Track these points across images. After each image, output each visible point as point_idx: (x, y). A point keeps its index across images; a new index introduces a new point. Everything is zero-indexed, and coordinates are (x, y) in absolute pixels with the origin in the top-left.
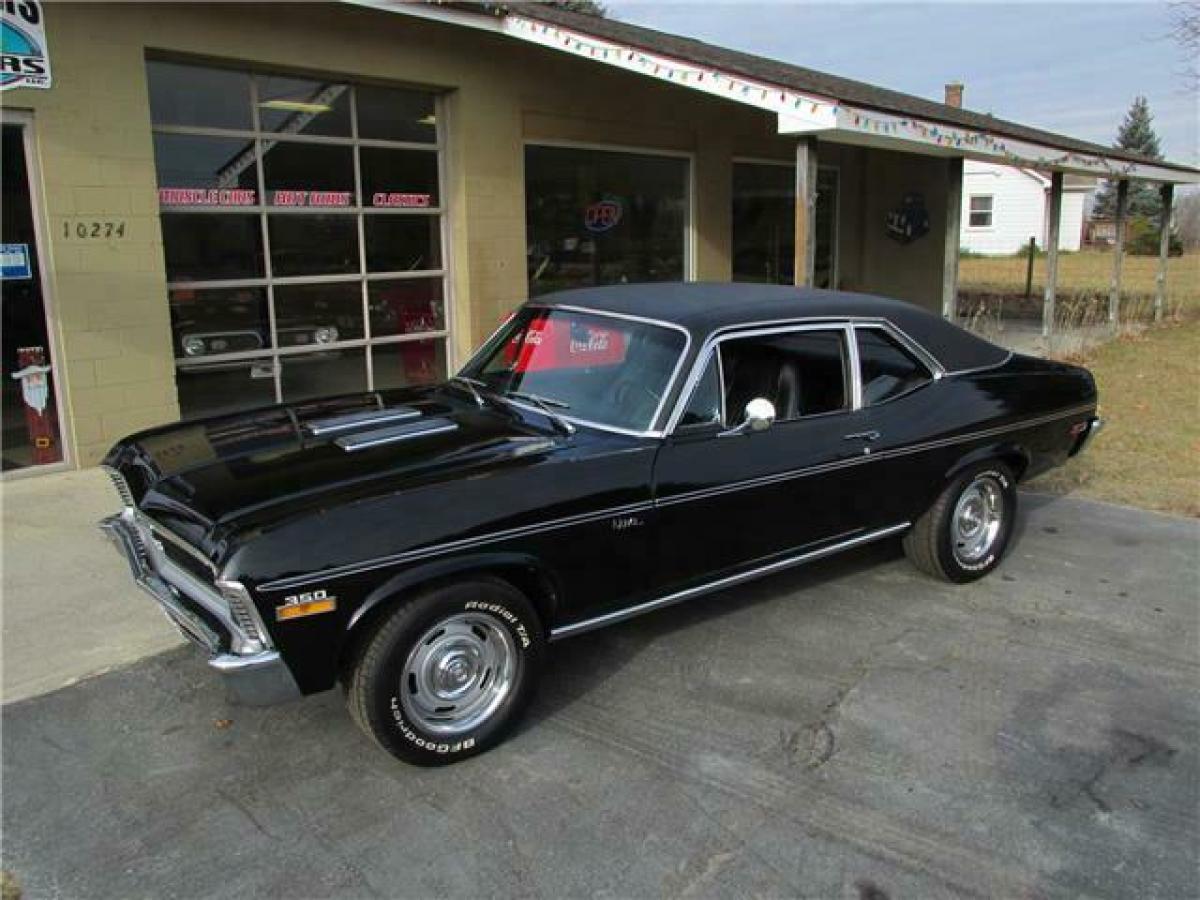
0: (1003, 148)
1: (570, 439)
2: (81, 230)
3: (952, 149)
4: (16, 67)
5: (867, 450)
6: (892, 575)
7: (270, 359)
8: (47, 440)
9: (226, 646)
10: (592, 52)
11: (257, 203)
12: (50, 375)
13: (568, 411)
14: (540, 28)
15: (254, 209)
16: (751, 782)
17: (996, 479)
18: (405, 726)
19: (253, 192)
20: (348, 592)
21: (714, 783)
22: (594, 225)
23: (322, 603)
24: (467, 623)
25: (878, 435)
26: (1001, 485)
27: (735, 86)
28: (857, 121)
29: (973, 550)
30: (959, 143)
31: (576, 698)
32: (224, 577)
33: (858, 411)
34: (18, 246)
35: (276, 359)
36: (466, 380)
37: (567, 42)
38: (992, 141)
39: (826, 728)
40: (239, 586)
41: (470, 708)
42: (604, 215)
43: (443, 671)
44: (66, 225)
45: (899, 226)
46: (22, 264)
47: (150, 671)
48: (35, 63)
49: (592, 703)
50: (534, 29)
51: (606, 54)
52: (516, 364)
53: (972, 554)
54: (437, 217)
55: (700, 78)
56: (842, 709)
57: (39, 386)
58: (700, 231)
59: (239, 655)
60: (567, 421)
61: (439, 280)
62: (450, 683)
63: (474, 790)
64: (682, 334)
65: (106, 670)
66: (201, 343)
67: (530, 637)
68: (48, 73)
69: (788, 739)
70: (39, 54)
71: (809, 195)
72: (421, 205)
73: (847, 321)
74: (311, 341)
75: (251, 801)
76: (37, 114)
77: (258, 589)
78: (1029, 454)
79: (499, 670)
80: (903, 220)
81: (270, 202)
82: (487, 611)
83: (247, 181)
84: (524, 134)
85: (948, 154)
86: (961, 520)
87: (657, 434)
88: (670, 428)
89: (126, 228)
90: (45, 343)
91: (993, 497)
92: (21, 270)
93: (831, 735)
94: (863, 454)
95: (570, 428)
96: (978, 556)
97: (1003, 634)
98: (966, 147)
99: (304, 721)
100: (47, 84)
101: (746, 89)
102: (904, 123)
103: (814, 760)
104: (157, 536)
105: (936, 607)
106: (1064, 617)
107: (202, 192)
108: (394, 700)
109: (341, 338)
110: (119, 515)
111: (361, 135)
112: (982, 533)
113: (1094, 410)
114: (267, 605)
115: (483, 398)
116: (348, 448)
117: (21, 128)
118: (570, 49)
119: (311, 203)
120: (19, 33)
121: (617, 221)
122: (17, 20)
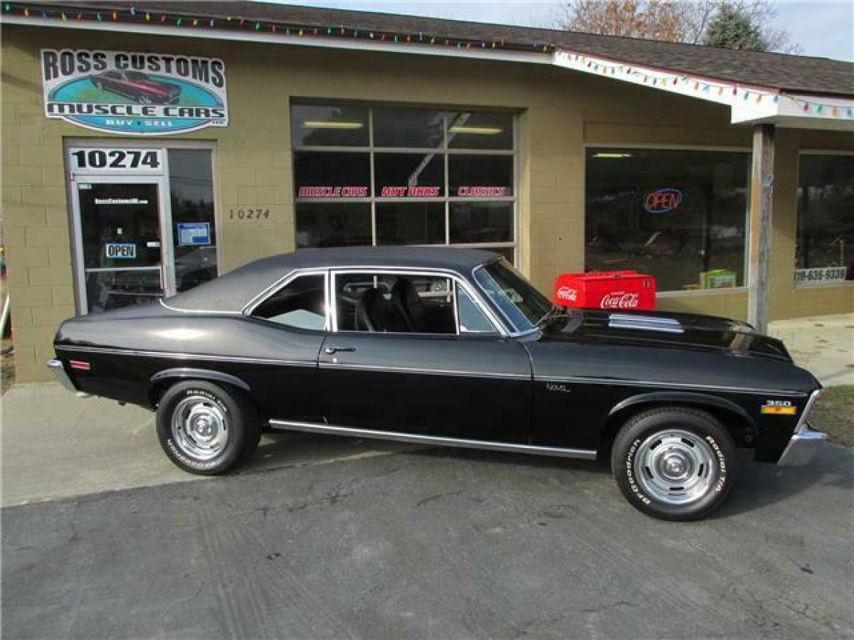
2: (241, 214)
4: (207, 113)
10: (605, 70)
14: (573, 56)
15: (367, 200)
19: (366, 188)
22: (653, 209)
27: (700, 85)
34: (204, 224)
37: (589, 65)
42: (664, 200)
44: (232, 211)
46: (205, 235)
48: (219, 111)
51: (613, 71)
54: (511, 203)
55: (675, 82)
61: (512, 249)
68: (226, 117)
70: (222, 106)
71: (764, 176)
72: (497, 194)
76: (218, 142)
81: (378, 194)
84: (585, 140)
89: (270, 213)
92: (204, 239)
100: (225, 124)
101: (706, 88)
107: (330, 188)
111: (450, 148)
117: (209, 151)
118: (591, 70)
119: (409, 194)
120: (210, 94)
121: (676, 205)
122: (211, 86)
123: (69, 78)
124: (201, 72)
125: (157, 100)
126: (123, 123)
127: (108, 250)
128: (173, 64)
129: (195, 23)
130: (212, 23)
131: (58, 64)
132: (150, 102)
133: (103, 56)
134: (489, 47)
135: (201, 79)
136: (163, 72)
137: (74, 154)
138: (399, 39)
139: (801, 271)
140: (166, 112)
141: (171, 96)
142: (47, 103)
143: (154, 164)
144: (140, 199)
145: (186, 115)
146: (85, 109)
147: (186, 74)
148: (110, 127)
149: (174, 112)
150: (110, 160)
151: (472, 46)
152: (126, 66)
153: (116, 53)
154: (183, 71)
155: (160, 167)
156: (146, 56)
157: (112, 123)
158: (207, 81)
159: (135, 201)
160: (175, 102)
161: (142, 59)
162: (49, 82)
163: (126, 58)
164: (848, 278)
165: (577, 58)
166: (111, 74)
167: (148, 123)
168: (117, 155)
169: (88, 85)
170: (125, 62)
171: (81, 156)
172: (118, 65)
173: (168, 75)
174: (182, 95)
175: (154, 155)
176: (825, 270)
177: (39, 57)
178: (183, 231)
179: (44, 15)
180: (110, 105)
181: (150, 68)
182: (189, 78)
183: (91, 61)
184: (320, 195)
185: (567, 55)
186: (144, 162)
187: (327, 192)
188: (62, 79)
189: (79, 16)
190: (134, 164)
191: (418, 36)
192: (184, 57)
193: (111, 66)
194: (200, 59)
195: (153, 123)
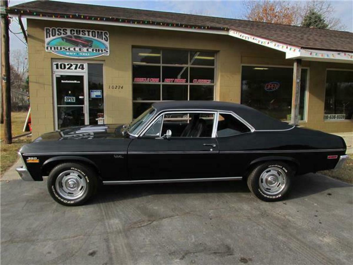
2: (113, 87)
4: (102, 51)
5: (211, 150)
11: (160, 81)
12: (104, 120)
15: (159, 83)
17: (281, 168)
18: (56, 193)
19: (158, 79)
20: (42, 158)
22: (268, 90)
24: (74, 173)
25: (215, 146)
26: (284, 171)
27: (276, 45)
34: (99, 91)
37: (241, 36)
40: (20, 154)
41: (77, 195)
42: (272, 86)
44: (110, 86)
46: (100, 94)
48: (106, 50)
51: (248, 38)
54: (213, 86)
55: (268, 43)
57: (101, 121)
67: (89, 180)
70: (107, 48)
71: (297, 78)
72: (208, 82)
73: (216, 111)
76: (106, 61)
77: (23, 155)
81: (163, 81)
82: (78, 171)
84: (241, 62)
86: (267, 180)
89: (123, 87)
90: (103, 113)
92: (100, 96)
96: (273, 194)
100: (108, 55)
101: (278, 46)
107: (145, 79)
108: (53, 186)
111: (192, 65)
114: (25, 158)
117: (102, 64)
118: (241, 38)
119: (175, 82)
120: (103, 44)
121: (277, 88)
122: (103, 41)
123: (54, 37)
124: (100, 36)
125: (84, 46)
126: (72, 54)
127: (66, 99)
128: (90, 33)
129: (99, 19)
130: (104, 19)
131: (51, 33)
132: (82, 46)
133: (66, 30)
134: (204, 28)
135: (100, 38)
136: (87, 36)
137: (55, 64)
138: (171, 25)
139: (327, 115)
140: (87, 50)
141: (89, 44)
142: (46, 46)
143: (83, 68)
144: (77, 81)
145: (95, 51)
146: (59, 49)
147: (95, 37)
148: (68, 55)
149: (90, 50)
150: (67, 67)
151: (198, 28)
152: (74, 33)
153: (71, 29)
154: (94, 35)
155: (85, 69)
156: (81, 30)
157: (69, 54)
158: (102, 39)
159: (75, 82)
160: (91, 47)
161: (80, 31)
162: (47, 39)
163: (74, 31)
164: (346, 119)
165: (236, 33)
166: (69, 36)
167: (81, 54)
168: (70, 65)
169: (60, 40)
170: (74, 32)
171: (57, 65)
172: (71, 33)
173: (89, 37)
174: (93, 44)
175: (82, 65)
176: (336, 115)
177: (44, 30)
178: (92, 93)
179: (47, 16)
180: (68, 47)
181: (82, 34)
182: (96, 38)
183: (62, 32)
184: (142, 81)
185: (233, 31)
186: (79, 68)
187: (144, 80)
188: (52, 38)
189: (59, 17)
190: (76, 68)
191: (178, 24)
192: (95, 31)
193: (69, 33)
194: (100, 31)
195: (83, 54)
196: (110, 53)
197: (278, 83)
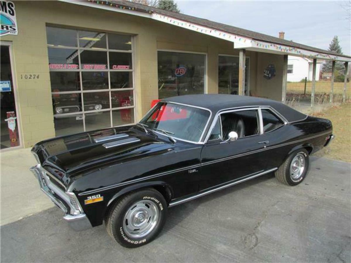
0: (300, 52)
1: (175, 144)
2: (26, 77)
3: (285, 52)
4: (7, 29)
5: (265, 147)
6: (271, 183)
7: (82, 114)
8: (15, 139)
9: (69, 213)
10: (178, 24)
11: (78, 68)
12: (16, 120)
13: (174, 135)
14: (162, 17)
15: (78, 70)
16: (233, 254)
17: (303, 154)
18: (124, 236)
19: (77, 65)
20: (107, 195)
21: (221, 254)
22: (178, 75)
23: (99, 199)
24: (144, 203)
25: (268, 142)
26: (304, 156)
27: (221, 34)
28: (258, 45)
29: (296, 176)
30: (287, 50)
31: (177, 224)
32: (69, 191)
33: (262, 135)
34: (7, 82)
35: (84, 115)
36: (142, 124)
37: (171, 21)
38: (297, 50)
39: (255, 235)
40: (73, 194)
41: (144, 229)
42: (181, 71)
43: (136, 218)
44: (22, 75)
45: (267, 74)
46: (8, 87)
47: (45, 215)
48: (13, 27)
49: (182, 226)
50: (161, 17)
51: (182, 25)
52: (157, 119)
53: (296, 177)
54: (131, 72)
55: (211, 32)
56: (259, 228)
57: (13, 123)
58: (209, 76)
59: (73, 215)
60: (174, 138)
61: (132, 91)
62: (139, 221)
63: (146, 256)
64: (209, 112)
65: (32, 215)
66: (61, 109)
67: (163, 207)
68: (17, 30)
69: (243, 239)
70: (14, 25)
71: (243, 66)
72: (127, 69)
73: (258, 107)
74: (94, 109)
75: (76, 260)
76: (13, 42)
77: (79, 195)
78: (313, 147)
79: (153, 217)
80: (268, 73)
81: (82, 68)
82: (150, 199)
83: (76, 61)
84: (157, 48)
85: (283, 54)
86: (293, 167)
87: (202, 143)
88: (206, 141)
89: (39, 76)
90: (15, 110)
91: (302, 160)
92: (8, 89)
93: (256, 237)
94: (264, 148)
95: (175, 141)
96: (298, 177)
97: (307, 203)
98: (289, 52)
99: (93, 232)
100: (16, 34)
101: (224, 35)
102: (271, 45)
103: (252, 246)
104: (47, 175)
105: (286, 194)
106: (325, 197)
107: (62, 65)
108: (121, 228)
109: (102, 108)
110: (36, 166)
111: (110, 48)
112: (299, 171)
113: (332, 133)
114: (82, 199)
115: (147, 130)
116: (107, 147)
117: (8, 46)
118: (171, 23)
119: (94, 68)
120: (8, 19)
121: (184, 73)
122: (8, 15)
124: (3, 7)
134: (131, 9)
135: (3, 11)
151: (126, 8)
165: (164, 18)
184: (58, 68)
185: (159, 16)
191: (106, 2)
196: (18, 31)
197: (184, 68)
